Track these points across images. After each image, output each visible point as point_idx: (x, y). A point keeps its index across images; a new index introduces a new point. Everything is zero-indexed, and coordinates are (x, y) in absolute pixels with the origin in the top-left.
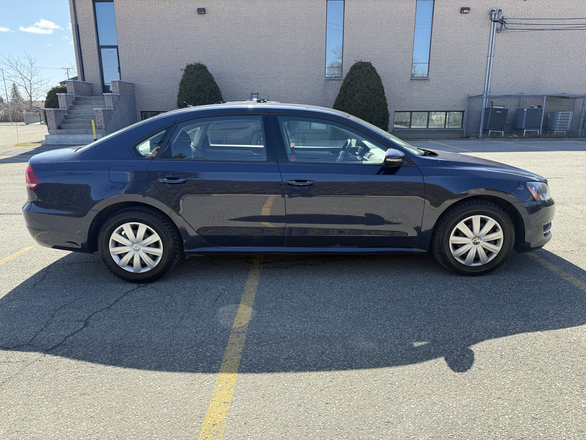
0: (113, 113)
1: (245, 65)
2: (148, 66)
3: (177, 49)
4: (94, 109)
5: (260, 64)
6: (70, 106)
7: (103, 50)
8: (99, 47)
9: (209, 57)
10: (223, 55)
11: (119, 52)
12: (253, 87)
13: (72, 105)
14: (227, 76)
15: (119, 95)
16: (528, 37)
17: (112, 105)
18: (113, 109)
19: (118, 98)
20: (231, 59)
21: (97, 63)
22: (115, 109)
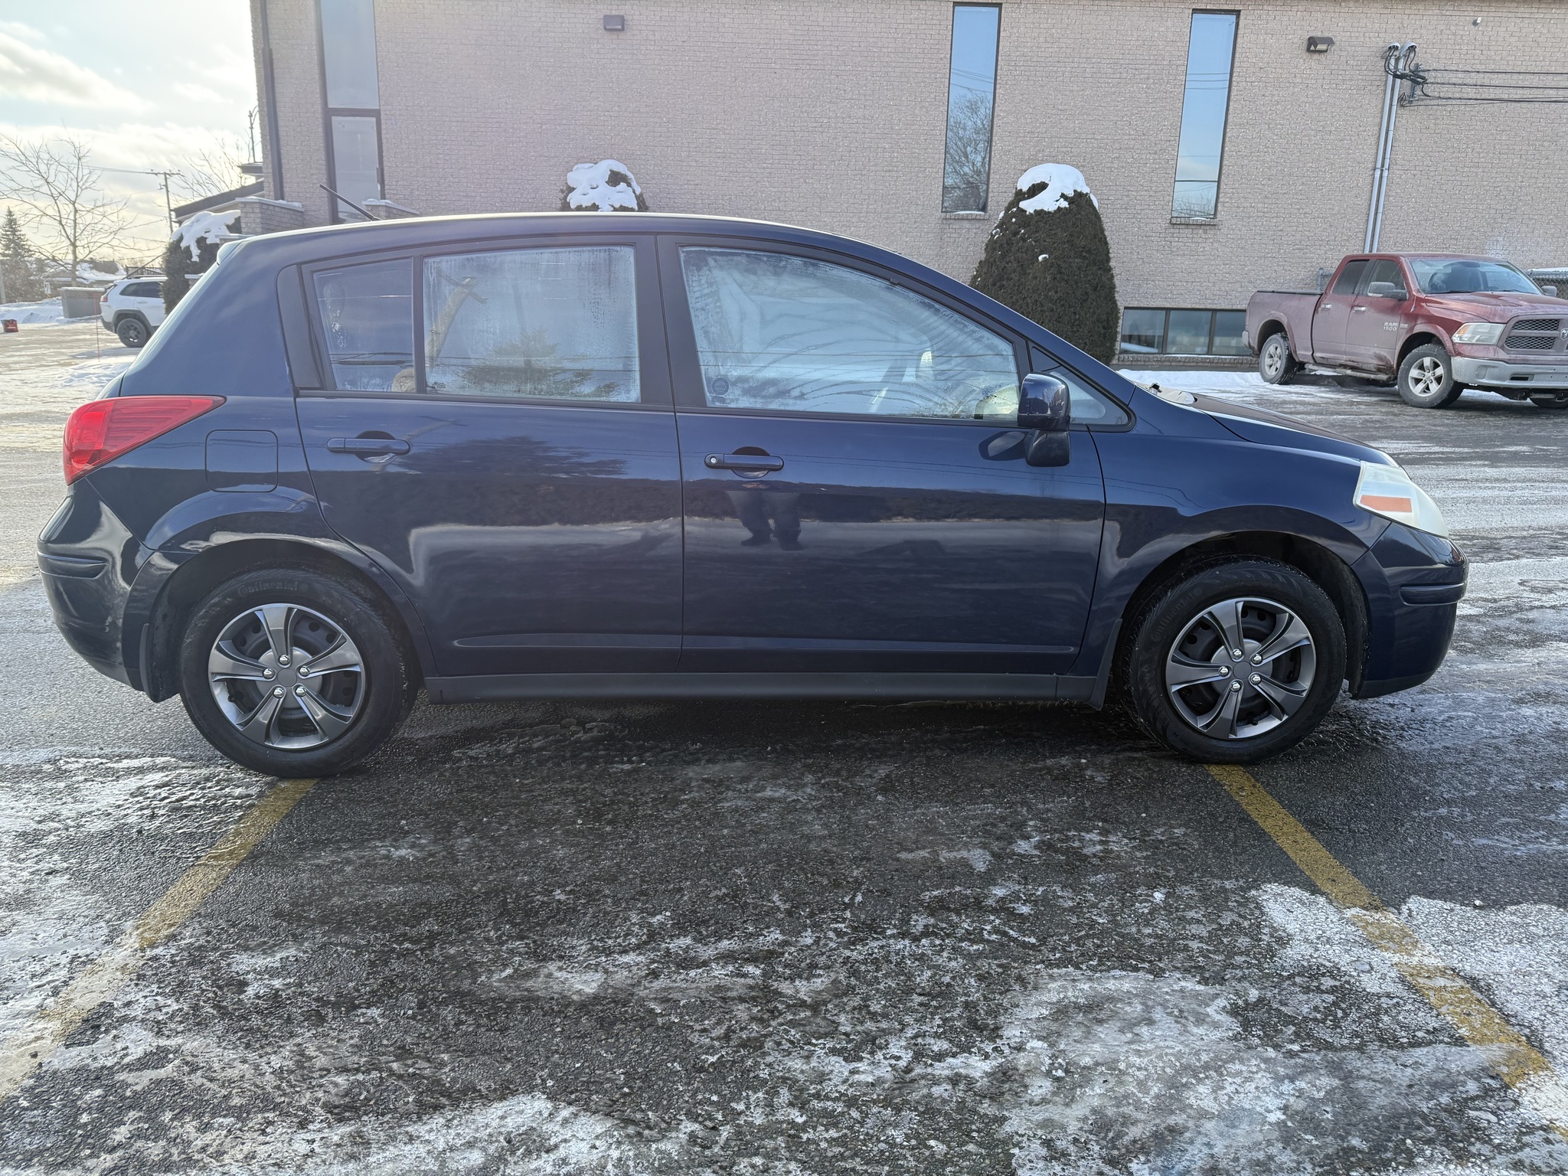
2: (462, 169)
3: (542, 124)
5: (769, 170)
7: (336, 120)
8: (328, 113)
10: (669, 143)
11: (383, 127)
16: (1481, 121)
21: (321, 155)
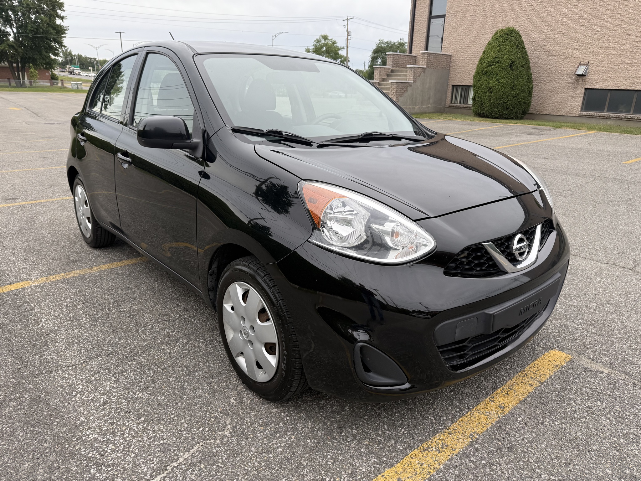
0: (411, 86)
1: (579, 27)
2: (468, 35)
3: (502, 12)
4: (390, 81)
5: (601, 23)
6: (383, 78)
7: (432, 20)
8: (431, 17)
9: (535, 19)
10: (554, 15)
11: (446, 21)
12: (584, 55)
13: (385, 77)
14: (552, 42)
15: (426, 67)
17: (412, 78)
18: (412, 82)
19: (423, 70)
20: (562, 20)
21: (425, 35)
22: (415, 81)
